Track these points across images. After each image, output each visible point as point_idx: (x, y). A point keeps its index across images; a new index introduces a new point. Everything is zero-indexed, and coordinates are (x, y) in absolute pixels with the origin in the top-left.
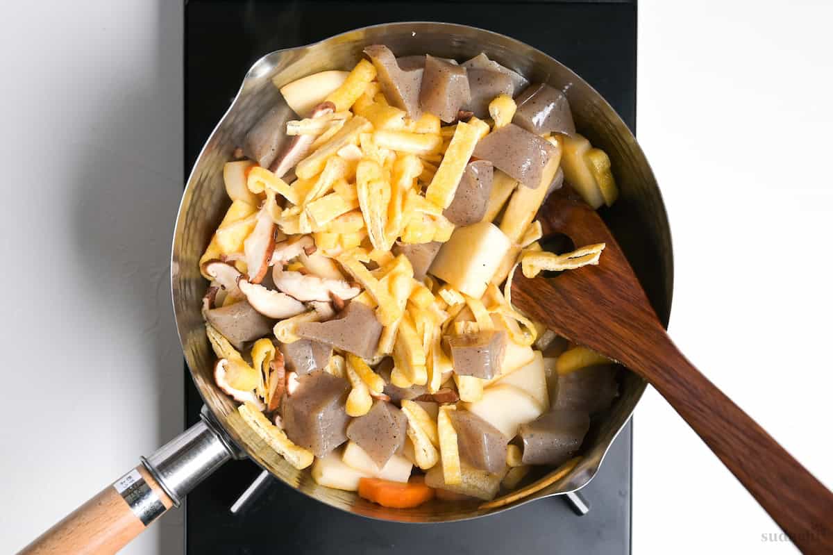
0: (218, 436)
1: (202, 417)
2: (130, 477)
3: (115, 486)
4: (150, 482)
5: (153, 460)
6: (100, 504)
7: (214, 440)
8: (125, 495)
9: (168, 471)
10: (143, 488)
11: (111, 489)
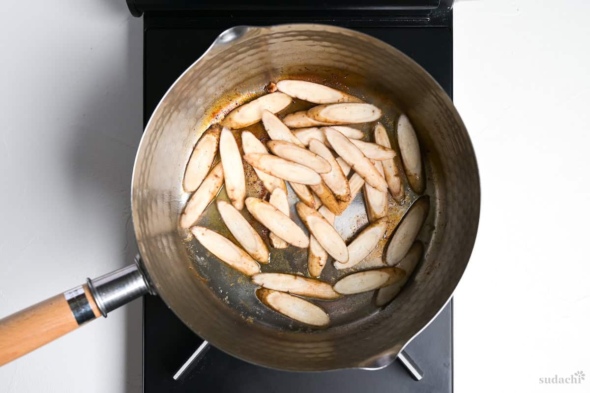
0: (143, 276)
1: (135, 260)
2: (76, 291)
3: (65, 294)
4: (89, 297)
5: (95, 282)
6: (51, 304)
7: (139, 278)
8: (70, 301)
9: (103, 292)
10: (83, 300)
11: (62, 296)
